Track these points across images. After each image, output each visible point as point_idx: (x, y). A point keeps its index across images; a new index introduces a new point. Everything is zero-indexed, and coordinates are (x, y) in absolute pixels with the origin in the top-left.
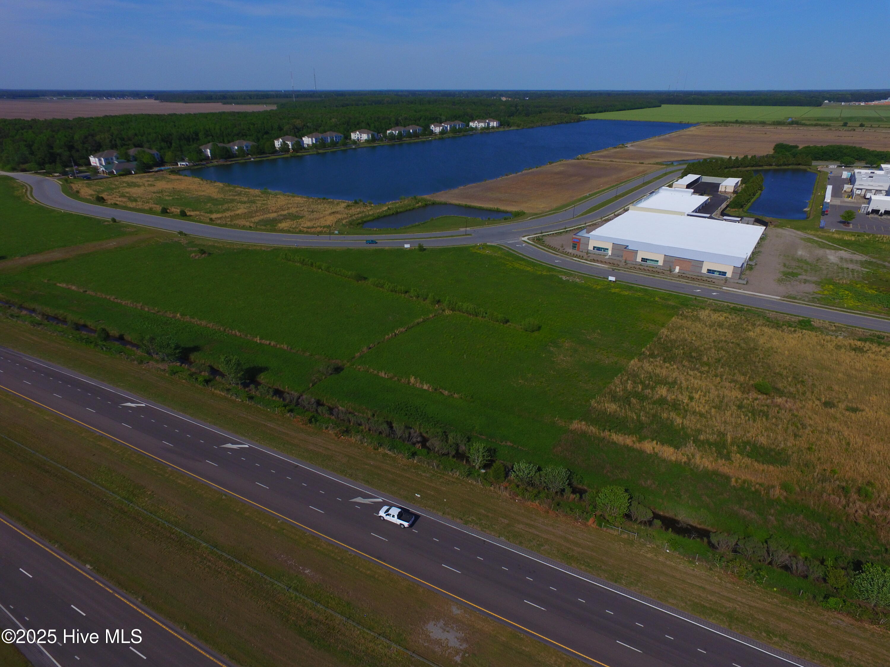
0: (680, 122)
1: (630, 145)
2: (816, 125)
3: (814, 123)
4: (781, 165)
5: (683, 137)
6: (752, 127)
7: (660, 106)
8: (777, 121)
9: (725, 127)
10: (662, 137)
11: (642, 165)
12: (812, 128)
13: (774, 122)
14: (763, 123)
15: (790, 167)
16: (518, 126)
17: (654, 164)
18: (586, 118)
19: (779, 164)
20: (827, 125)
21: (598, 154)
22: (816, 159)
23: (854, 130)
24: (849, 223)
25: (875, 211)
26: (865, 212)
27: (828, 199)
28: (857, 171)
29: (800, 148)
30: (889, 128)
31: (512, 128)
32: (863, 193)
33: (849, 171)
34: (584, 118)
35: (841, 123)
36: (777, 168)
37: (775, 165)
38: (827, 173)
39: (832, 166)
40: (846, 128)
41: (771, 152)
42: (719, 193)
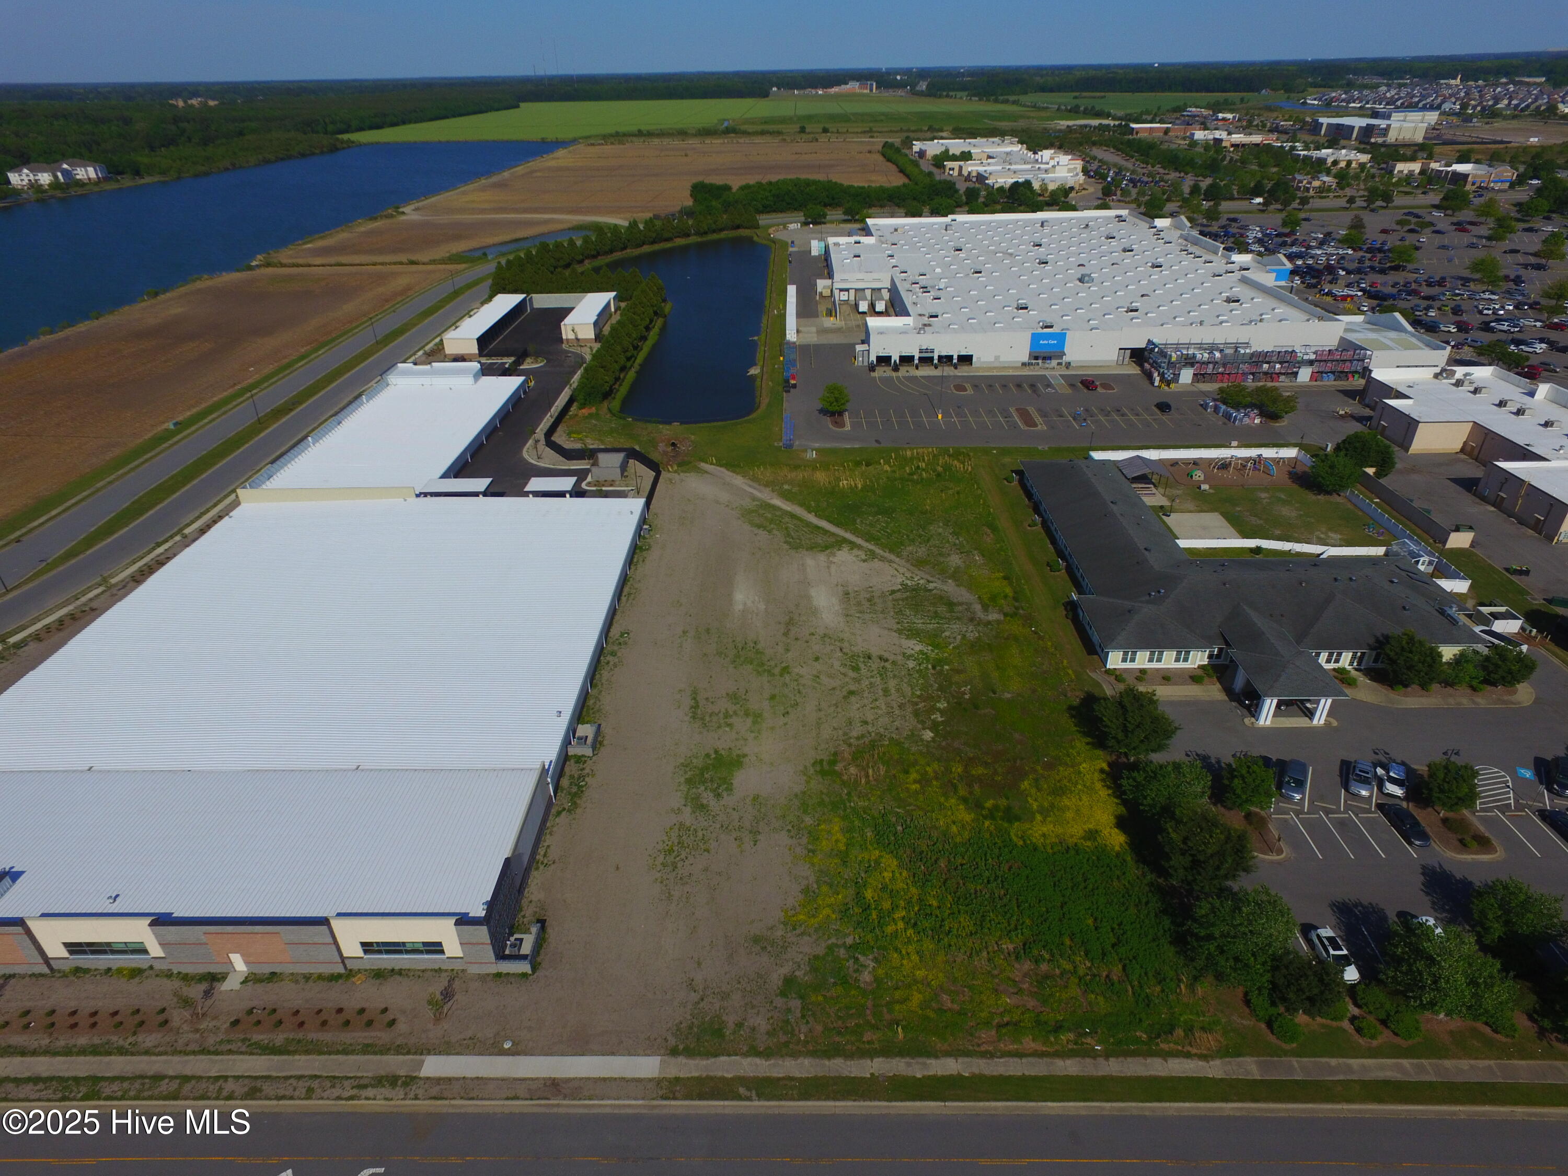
0: (543, 139)
1: (412, 207)
2: (763, 133)
3: (759, 128)
4: (706, 233)
5: (539, 174)
6: (666, 141)
7: (518, 107)
8: (704, 129)
9: (622, 146)
10: (494, 179)
11: (414, 268)
12: (758, 140)
13: (699, 130)
14: (683, 134)
15: (723, 235)
16: (163, 173)
17: (443, 261)
18: (353, 142)
19: (702, 231)
20: (779, 133)
21: (320, 243)
22: (768, 209)
23: (817, 140)
24: (840, 414)
25: (884, 360)
26: (866, 364)
27: (791, 335)
28: (831, 240)
29: (734, 189)
30: (861, 133)
31: (147, 180)
32: (852, 298)
33: (821, 240)
34: (349, 141)
35: (796, 127)
36: (699, 239)
37: (695, 234)
38: (787, 243)
39: (792, 226)
40: (804, 136)
41: (689, 203)
42: (564, 346)
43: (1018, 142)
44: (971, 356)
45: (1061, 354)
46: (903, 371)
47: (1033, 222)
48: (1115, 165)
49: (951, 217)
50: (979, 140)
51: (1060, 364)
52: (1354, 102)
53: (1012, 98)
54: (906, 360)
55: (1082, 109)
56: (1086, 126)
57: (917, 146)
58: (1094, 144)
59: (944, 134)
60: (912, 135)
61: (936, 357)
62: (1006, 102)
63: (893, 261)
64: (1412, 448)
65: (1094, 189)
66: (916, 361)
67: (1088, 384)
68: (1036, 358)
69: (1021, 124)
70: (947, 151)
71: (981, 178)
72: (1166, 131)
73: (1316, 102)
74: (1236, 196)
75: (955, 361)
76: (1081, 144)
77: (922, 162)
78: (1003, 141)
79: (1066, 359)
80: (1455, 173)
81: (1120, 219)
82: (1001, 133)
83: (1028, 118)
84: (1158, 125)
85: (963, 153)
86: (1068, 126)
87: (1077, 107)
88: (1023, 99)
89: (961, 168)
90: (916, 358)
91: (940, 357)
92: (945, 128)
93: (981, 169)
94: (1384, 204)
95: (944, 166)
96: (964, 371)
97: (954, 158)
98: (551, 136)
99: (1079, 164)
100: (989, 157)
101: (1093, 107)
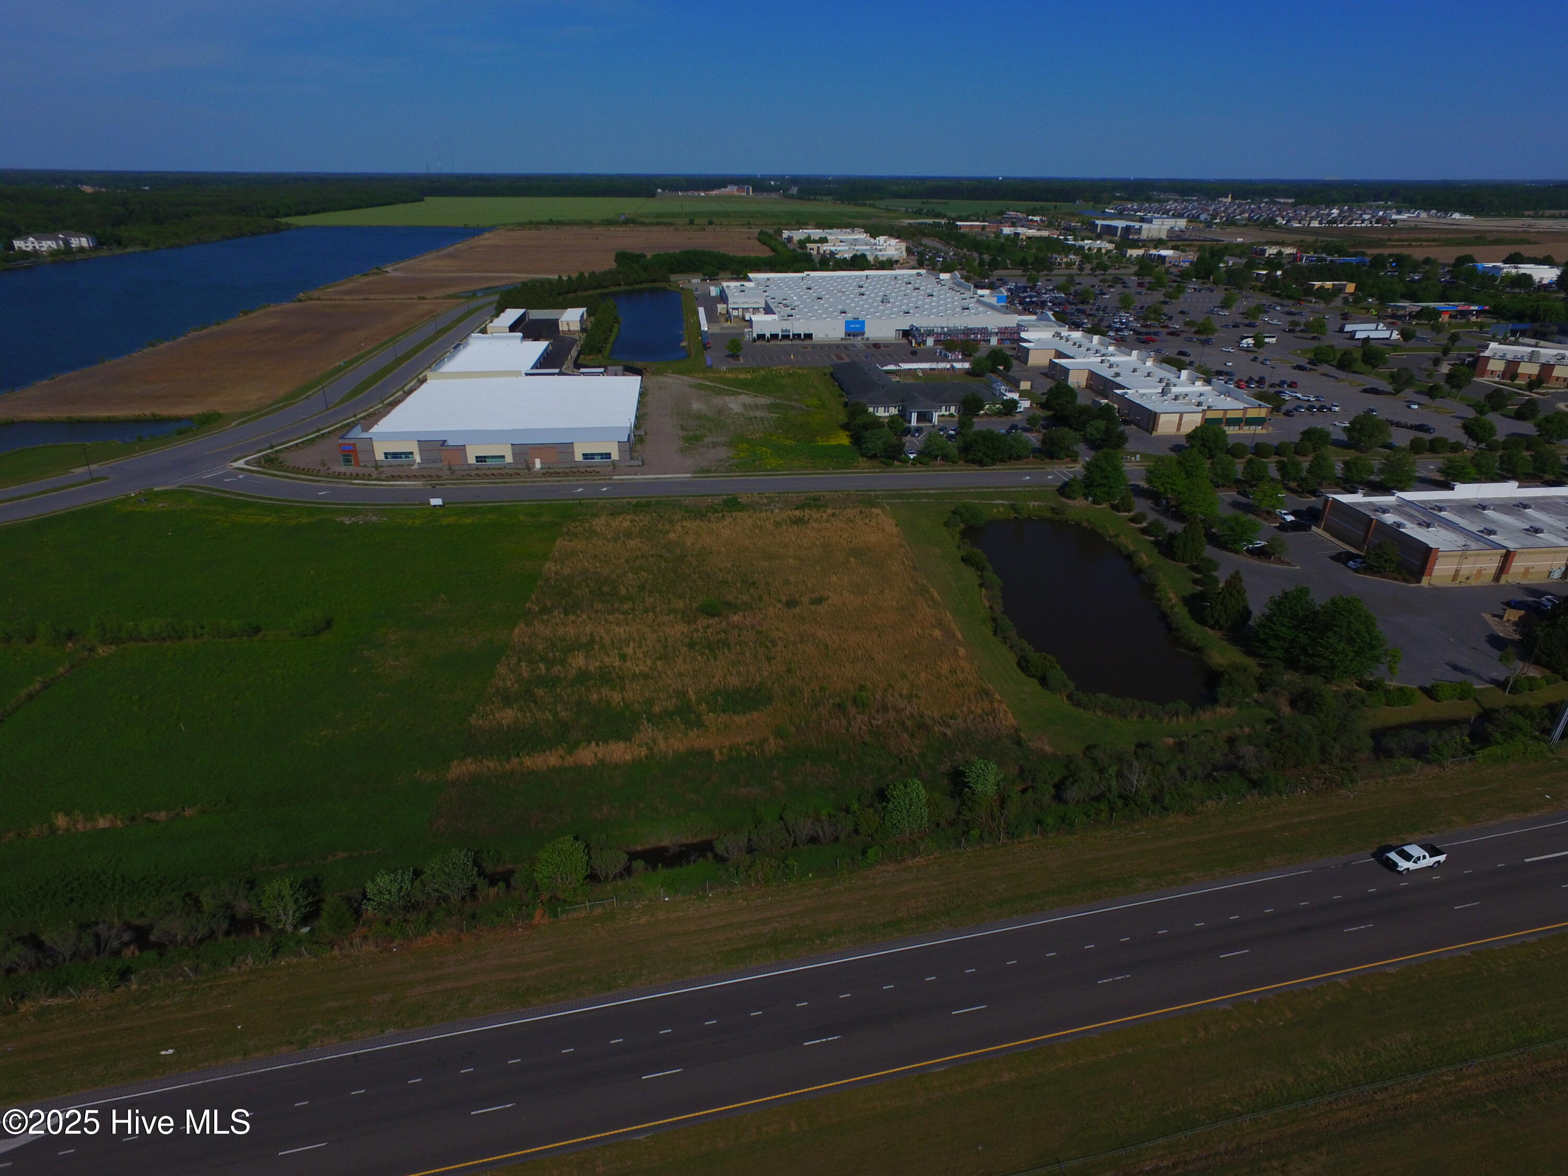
0: (465, 225)
1: (392, 268)
2: (658, 224)
3: (655, 220)
4: (632, 284)
6: (575, 229)
7: (422, 200)
8: (606, 220)
9: (537, 231)
10: (443, 252)
11: (424, 301)
12: (655, 229)
13: (603, 220)
14: (589, 223)
15: (645, 285)
16: (144, 244)
17: (444, 298)
18: (291, 225)
19: (629, 282)
20: (671, 224)
21: (337, 289)
22: (673, 271)
23: (704, 230)
24: (738, 356)
25: (761, 337)
26: (751, 339)
27: (704, 327)
28: (725, 284)
29: (649, 257)
30: (741, 225)
31: (130, 250)
32: (741, 314)
33: (716, 286)
34: (287, 224)
35: (687, 220)
36: (628, 288)
37: (625, 285)
38: (692, 290)
39: (694, 281)
40: (694, 227)
41: (614, 265)
42: (561, 334)
43: (864, 232)
44: (812, 334)
45: (863, 333)
46: (772, 343)
47: (861, 277)
48: (934, 248)
49: (806, 273)
50: (834, 230)
51: (862, 339)
52: (1140, 212)
53: (868, 202)
54: (774, 336)
55: (925, 211)
56: (923, 223)
57: (786, 234)
58: (924, 235)
59: (809, 227)
60: (782, 227)
61: (791, 335)
62: (865, 205)
63: (767, 294)
64: (1029, 363)
65: (913, 261)
66: (780, 337)
67: (876, 346)
68: (849, 335)
69: (873, 221)
70: (809, 237)
71: (832, 254)
72: (983, 228)
73: (1113, 211)
74: (1010, 266)
75: (802, 337)
76: (914, 235)
77: (790, 246)
78: (853, 232)
79: (866, 335)
80: (1159, 256)
81: (919, 275)
82: (851, 226)
83: (880, 217)
84: (978, 223)
85: (821, 238)
86: (909, 224)
87: (921, 210)
88: (879, 203)
89: (818, 248)
90: (780, 335)
91: (794, 335)
92: (810, 223)
93: (833, 249)
94: (1103, 272)
95: (806, 247)
96: (807, 342)
97: (815, 242)
98: (472, 223)
99: (903, 246)
100: (841, 242)
101: (933, 210)
